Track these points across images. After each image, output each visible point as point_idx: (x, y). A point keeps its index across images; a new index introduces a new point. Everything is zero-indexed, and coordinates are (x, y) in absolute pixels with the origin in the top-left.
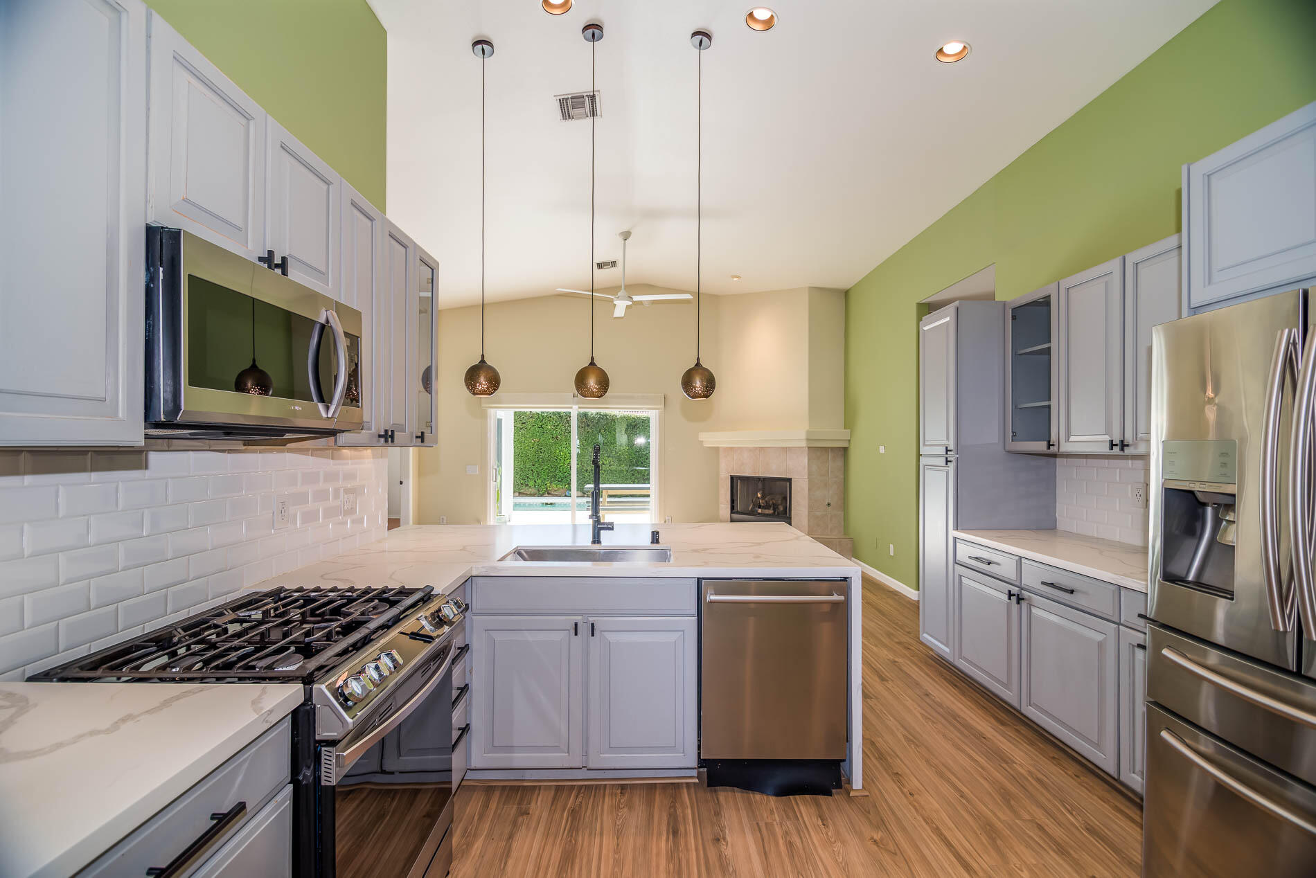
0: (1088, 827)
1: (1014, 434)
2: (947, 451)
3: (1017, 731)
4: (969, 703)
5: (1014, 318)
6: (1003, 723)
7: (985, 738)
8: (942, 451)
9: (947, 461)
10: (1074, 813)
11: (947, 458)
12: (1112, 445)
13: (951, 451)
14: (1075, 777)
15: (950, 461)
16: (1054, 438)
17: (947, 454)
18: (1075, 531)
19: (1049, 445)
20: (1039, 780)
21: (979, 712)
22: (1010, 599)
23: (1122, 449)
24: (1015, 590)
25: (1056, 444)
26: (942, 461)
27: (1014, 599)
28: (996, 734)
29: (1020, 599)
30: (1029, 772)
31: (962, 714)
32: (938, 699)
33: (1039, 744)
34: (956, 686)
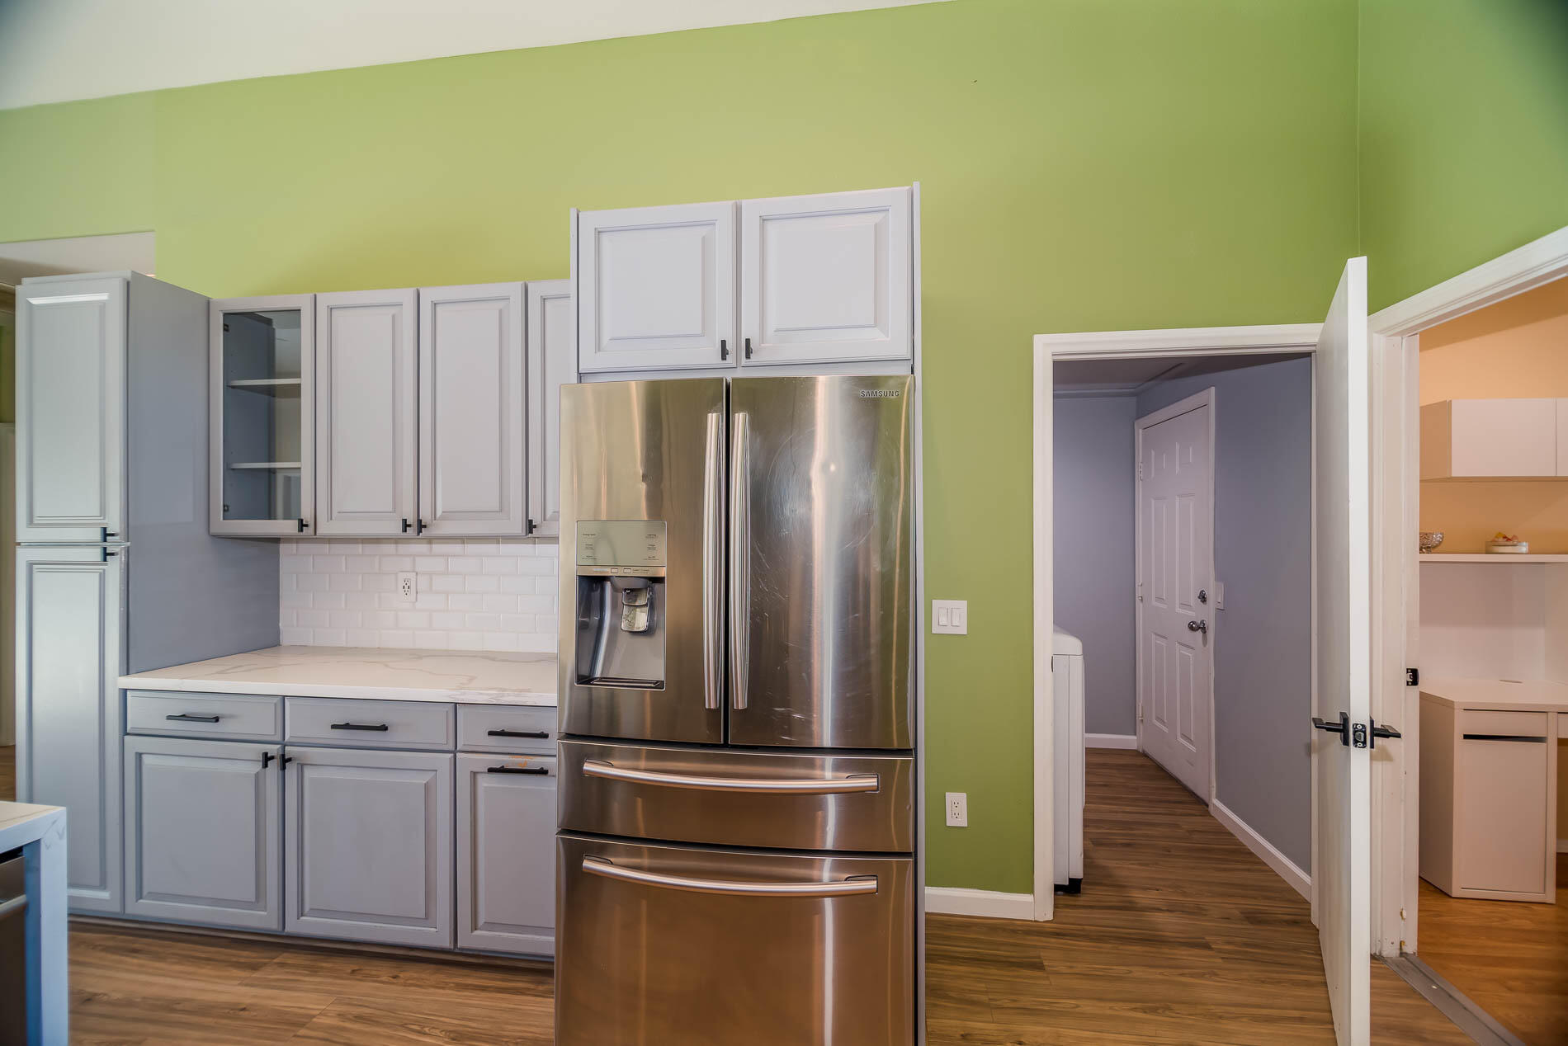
0: (452, 1035)
1: (226, 509)
2: (106, 535)
3: (282, 965)
4: (177, 968)
5: (226, 328)
6: (254, 967)
7: (244, 1009)
8: (96, 535)
9: (106, 554)
10: (426, 1030)
11: (105, 549)
12: (406, 526)
13: (113, 535)
14: (395, 981)
15: (112, 554)
16: (306, 514)
17: (105, 541)
18: (311, 643)
19: (302, 525)
20: (359, 1018)
21: (203, 971)
22: (265, 766)
23: (420, 531)
24: (273, 750)
25: (311, 524)
26: (96, 554)
27: (273, 765)
28: (254, 991)
29: (285, 761)
30: (341, 1015)
31: (177, 994)
32: (116, 996)
33: (324, 965)
34: (135, 951)
